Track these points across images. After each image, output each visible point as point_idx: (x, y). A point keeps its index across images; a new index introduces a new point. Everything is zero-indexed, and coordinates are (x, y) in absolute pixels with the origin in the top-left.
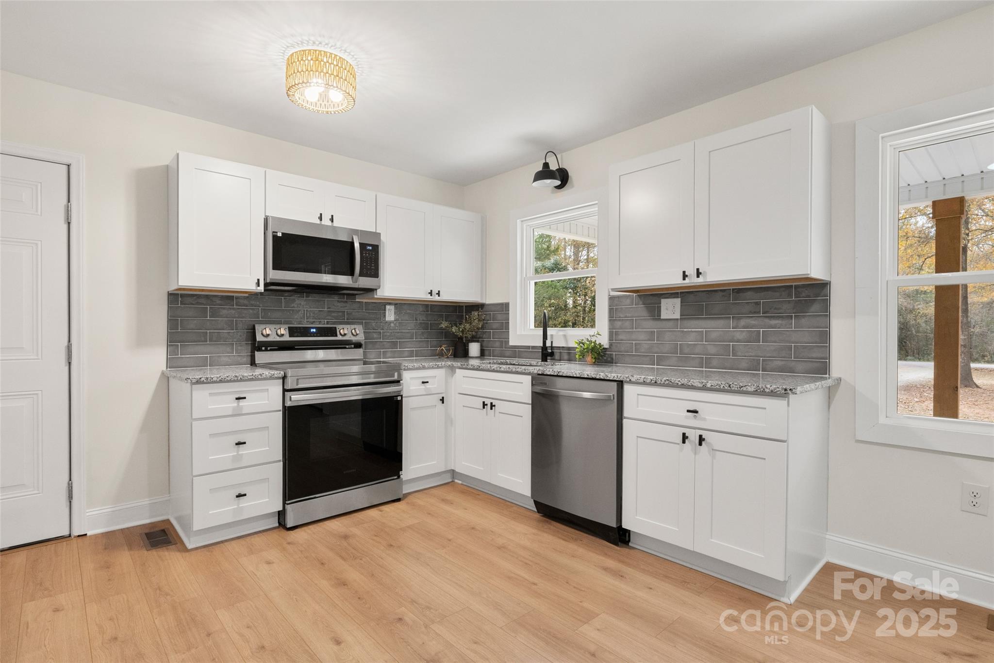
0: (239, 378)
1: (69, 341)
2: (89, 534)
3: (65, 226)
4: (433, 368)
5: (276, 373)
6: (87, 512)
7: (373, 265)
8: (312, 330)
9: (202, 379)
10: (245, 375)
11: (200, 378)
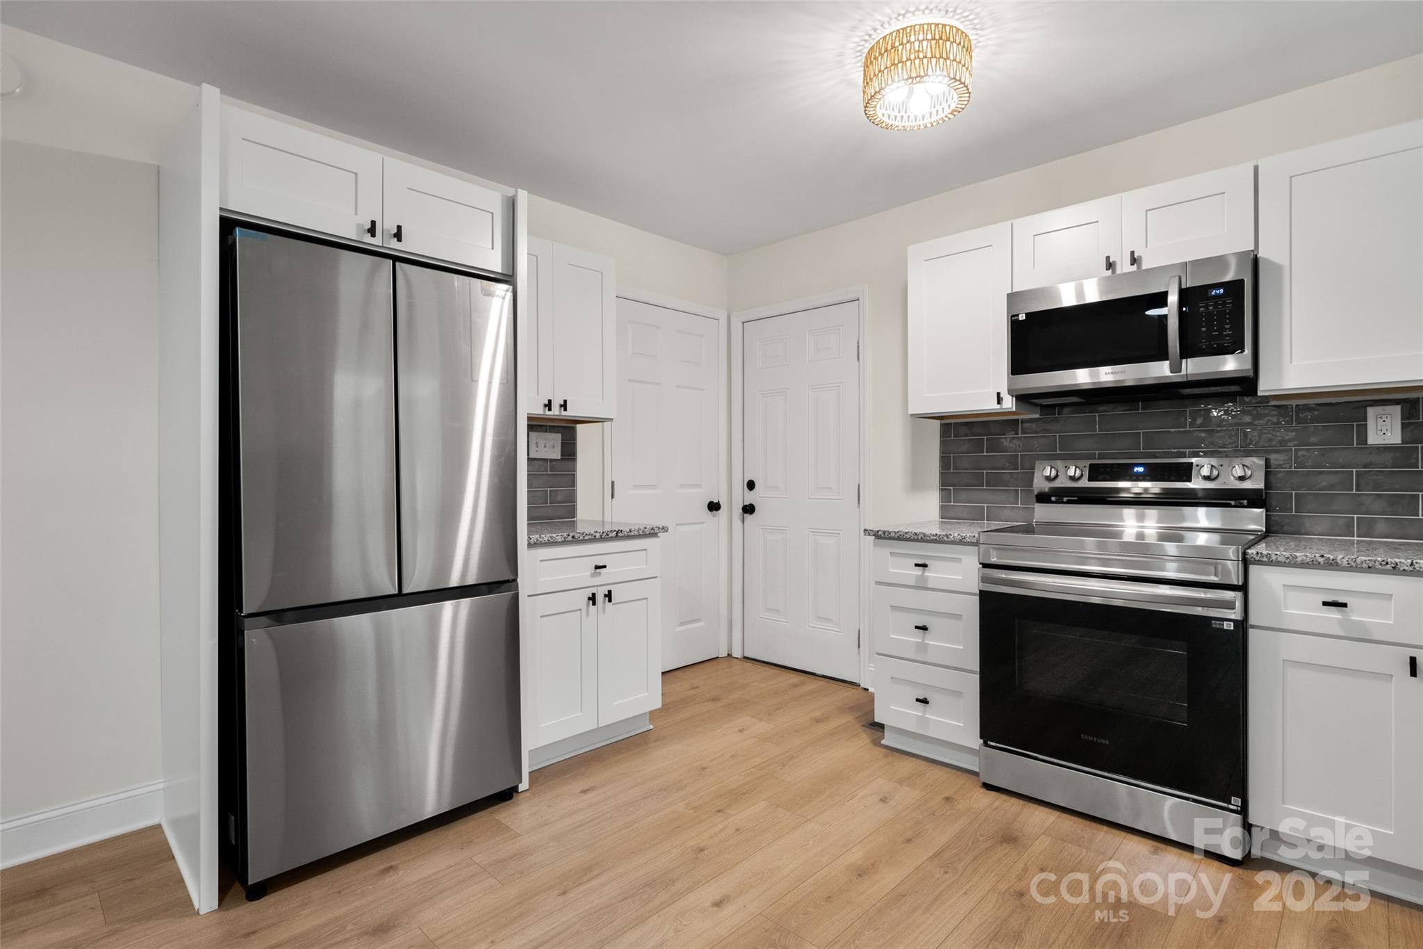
0: (920, 538)
1: (859, 483)
5: (968, 533)
8: (1136, 469)
10: (927, 534)
11: (878, 531)
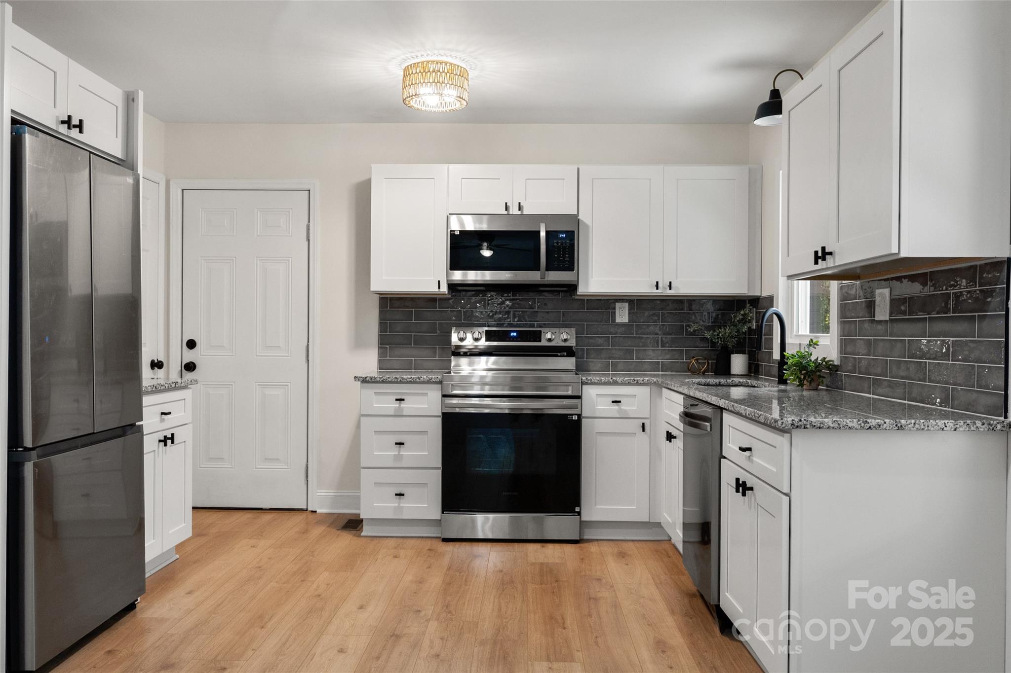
0: (399, 380)
1: (308, 342)
2: (318, 511)
3: (307, 243)
4: (629, 384)
5: (433, 377)
6: (317, 492)
7: (567, 256)
8: (512, 334)
9: (368, 379)
10: (404, 377)
11: (366, 378)
